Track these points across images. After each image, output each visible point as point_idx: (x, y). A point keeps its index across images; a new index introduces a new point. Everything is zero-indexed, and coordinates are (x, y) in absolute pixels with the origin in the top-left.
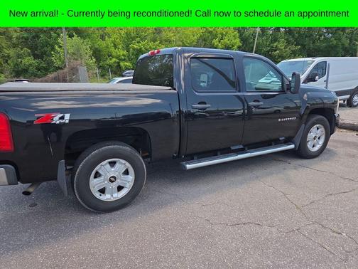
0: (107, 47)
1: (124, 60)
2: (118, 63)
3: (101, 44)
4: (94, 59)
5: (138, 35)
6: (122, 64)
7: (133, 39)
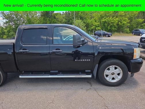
0: (91, 22)
1: (98, 27)
2: (95, 28)
3: (89, 21)
4: (86, 28)
5: (106, 15)
6: (97, 28)
7: (103, 17)
